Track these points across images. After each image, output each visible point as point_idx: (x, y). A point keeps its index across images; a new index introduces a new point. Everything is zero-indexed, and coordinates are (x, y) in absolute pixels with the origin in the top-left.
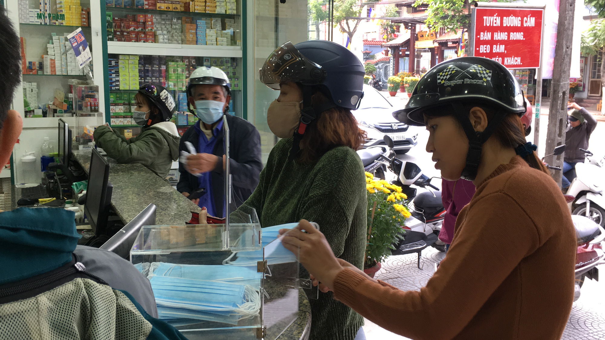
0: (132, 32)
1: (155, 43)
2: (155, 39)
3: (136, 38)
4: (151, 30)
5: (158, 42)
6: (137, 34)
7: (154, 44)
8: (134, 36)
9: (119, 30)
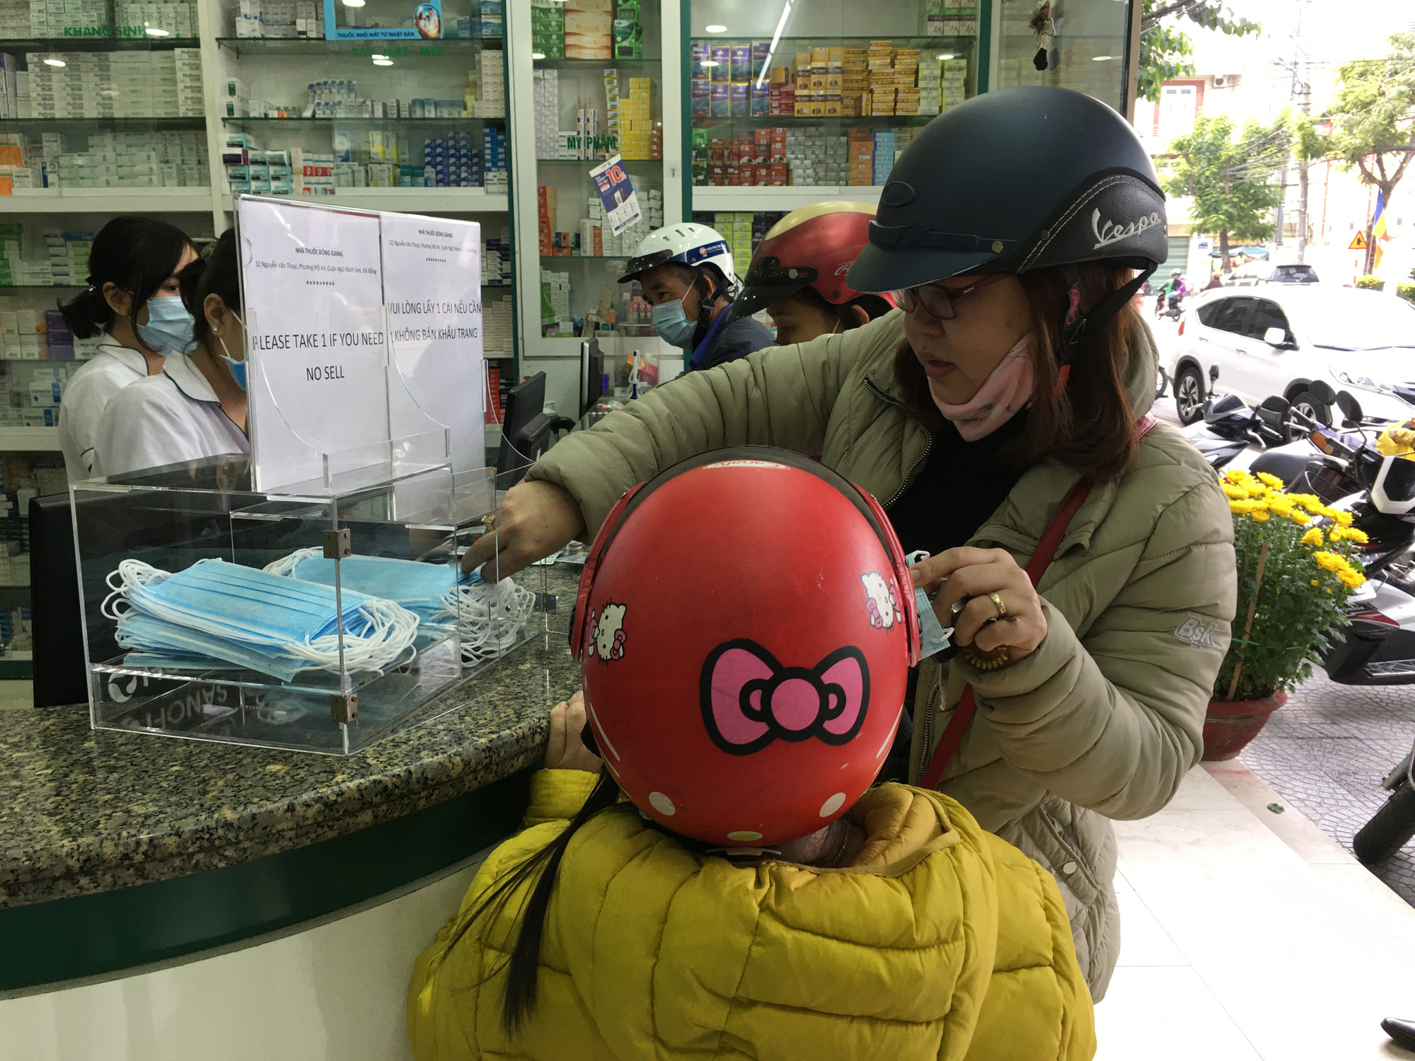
0: (745, 166)
1: (788, 185)
2: (786, 178)
3: (752, 179)
4: (781, 159)
5: (792, 185)
6: (755, 169)
7: (785, 188)
8: (748, 174)
9: (719, 163)
